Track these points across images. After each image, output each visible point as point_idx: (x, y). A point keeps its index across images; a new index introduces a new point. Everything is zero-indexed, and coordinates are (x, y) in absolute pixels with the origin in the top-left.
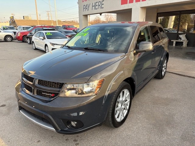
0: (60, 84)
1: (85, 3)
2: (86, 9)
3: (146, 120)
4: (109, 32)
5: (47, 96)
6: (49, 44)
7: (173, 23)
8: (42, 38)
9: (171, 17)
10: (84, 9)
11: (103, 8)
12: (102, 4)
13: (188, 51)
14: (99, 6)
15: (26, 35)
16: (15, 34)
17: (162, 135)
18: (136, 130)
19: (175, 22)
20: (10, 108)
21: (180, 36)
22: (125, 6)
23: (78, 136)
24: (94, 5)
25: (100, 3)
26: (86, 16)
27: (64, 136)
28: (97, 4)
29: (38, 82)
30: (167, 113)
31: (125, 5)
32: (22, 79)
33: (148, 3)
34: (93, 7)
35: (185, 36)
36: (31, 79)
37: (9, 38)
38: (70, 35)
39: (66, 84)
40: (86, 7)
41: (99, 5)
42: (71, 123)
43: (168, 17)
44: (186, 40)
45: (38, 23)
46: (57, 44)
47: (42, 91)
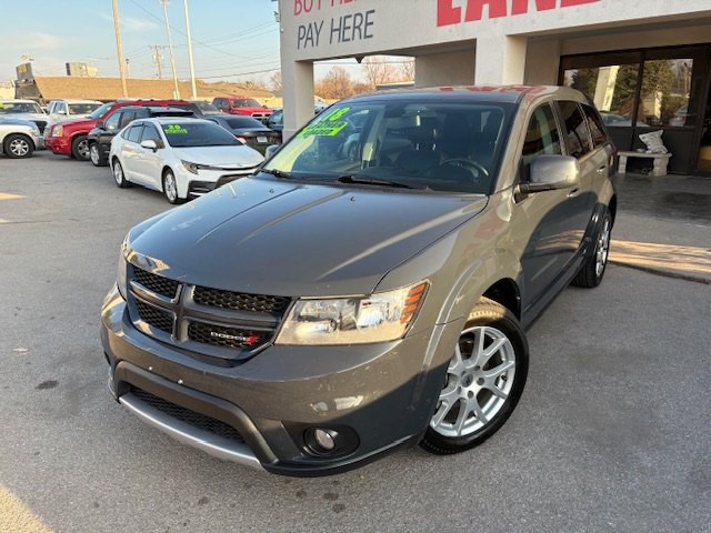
0: (278, 299)
1: (305, 19)
2: (309, 42)
3: (563, 426)
4: (418, 123)
5: (231, 343)
6: (177, 167)
7: (610, 92)
8: (153, 144)
9: (603, 71)
10: (300, 39)
11: (371, 36)
12: (367, 24)
13: (671, 190)
14: (357, 30)
15: (86, 134)
16: (42, 130)
17: (626, 475)
18: (535, 458)
19: (617, 89)
20: (76, 393)
21: (644, 138)
22: (450, 31)
23: (336, 483)
24: (336, 26)
25: (358, 18)
26: (308, 64)
27: (287, 482)
28: (349, 22)
29: (196, 296)
30: (629, 402)
31: (452, 27)
32: (130, 288)
33: (533, 22)
34: (336, 34)
35: (662, 137)
36: (165, 286)
37: (18, 146)
38: (246, 134)
39: (299, 299)
40: (308, 34)
41: (355, 27)
42: (314, 436)
43: (594, 70)
44: (664, 150)
45: (125, 88)
46: (207, 167)
47: (210, 326)
